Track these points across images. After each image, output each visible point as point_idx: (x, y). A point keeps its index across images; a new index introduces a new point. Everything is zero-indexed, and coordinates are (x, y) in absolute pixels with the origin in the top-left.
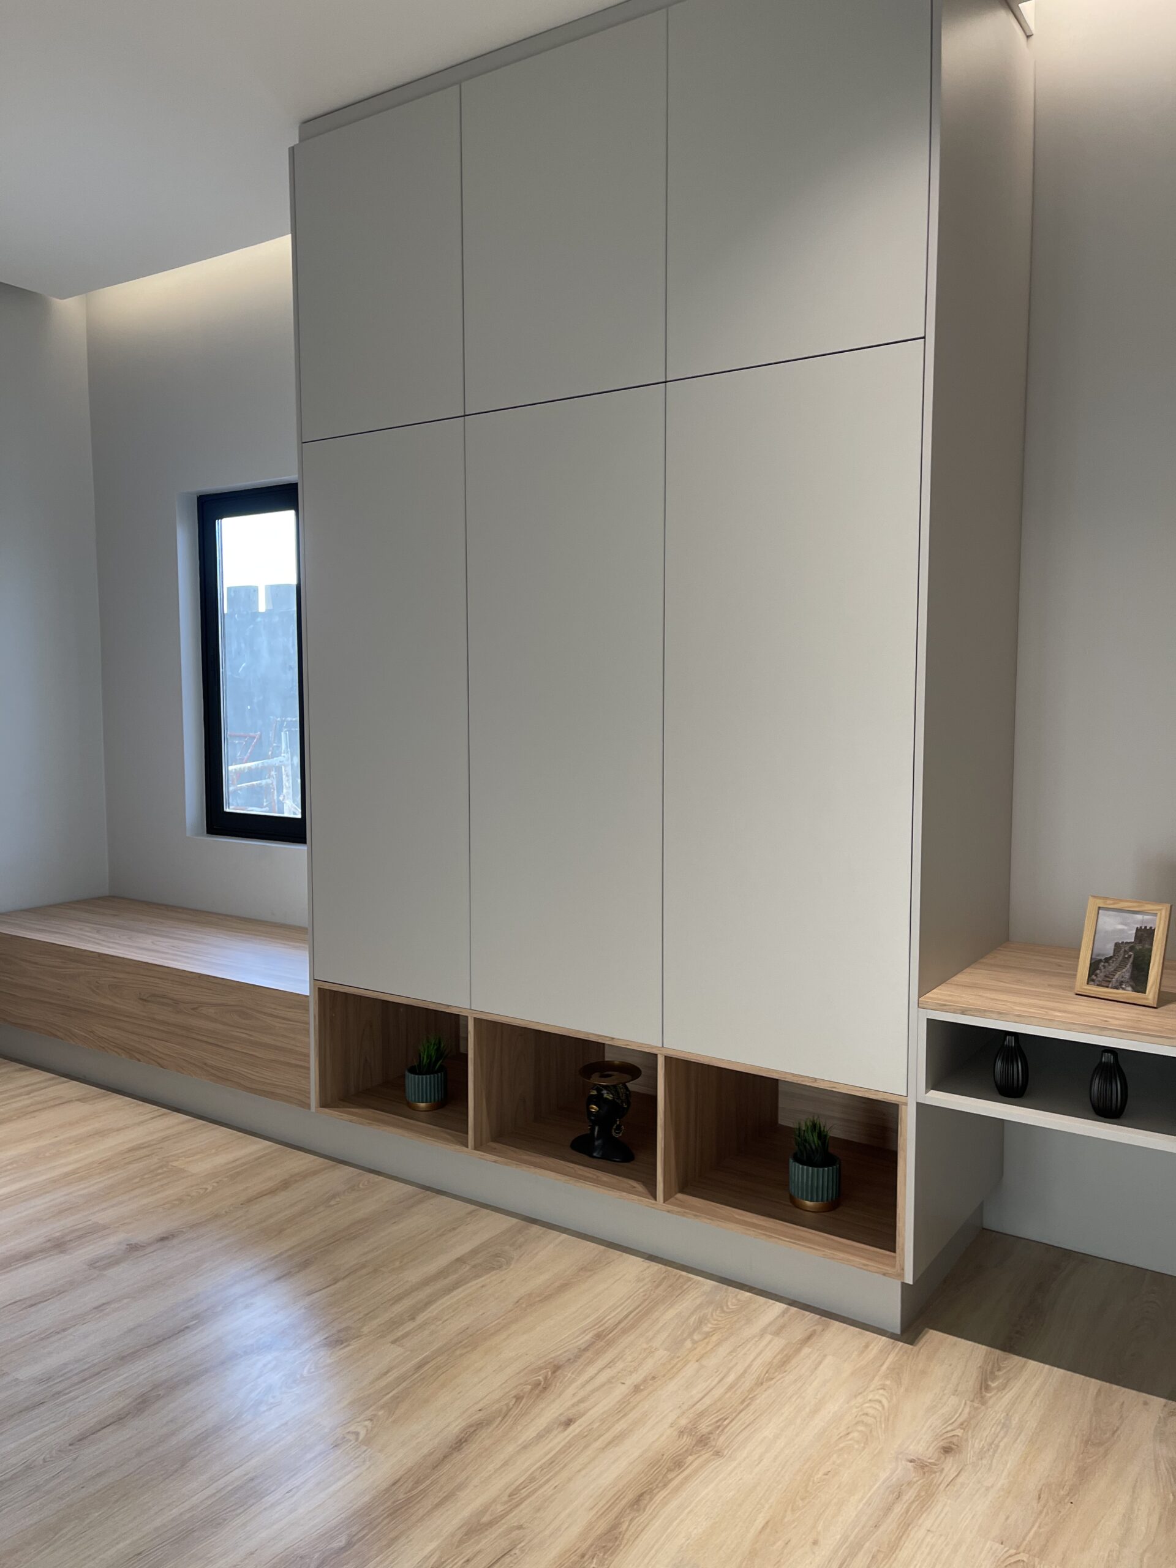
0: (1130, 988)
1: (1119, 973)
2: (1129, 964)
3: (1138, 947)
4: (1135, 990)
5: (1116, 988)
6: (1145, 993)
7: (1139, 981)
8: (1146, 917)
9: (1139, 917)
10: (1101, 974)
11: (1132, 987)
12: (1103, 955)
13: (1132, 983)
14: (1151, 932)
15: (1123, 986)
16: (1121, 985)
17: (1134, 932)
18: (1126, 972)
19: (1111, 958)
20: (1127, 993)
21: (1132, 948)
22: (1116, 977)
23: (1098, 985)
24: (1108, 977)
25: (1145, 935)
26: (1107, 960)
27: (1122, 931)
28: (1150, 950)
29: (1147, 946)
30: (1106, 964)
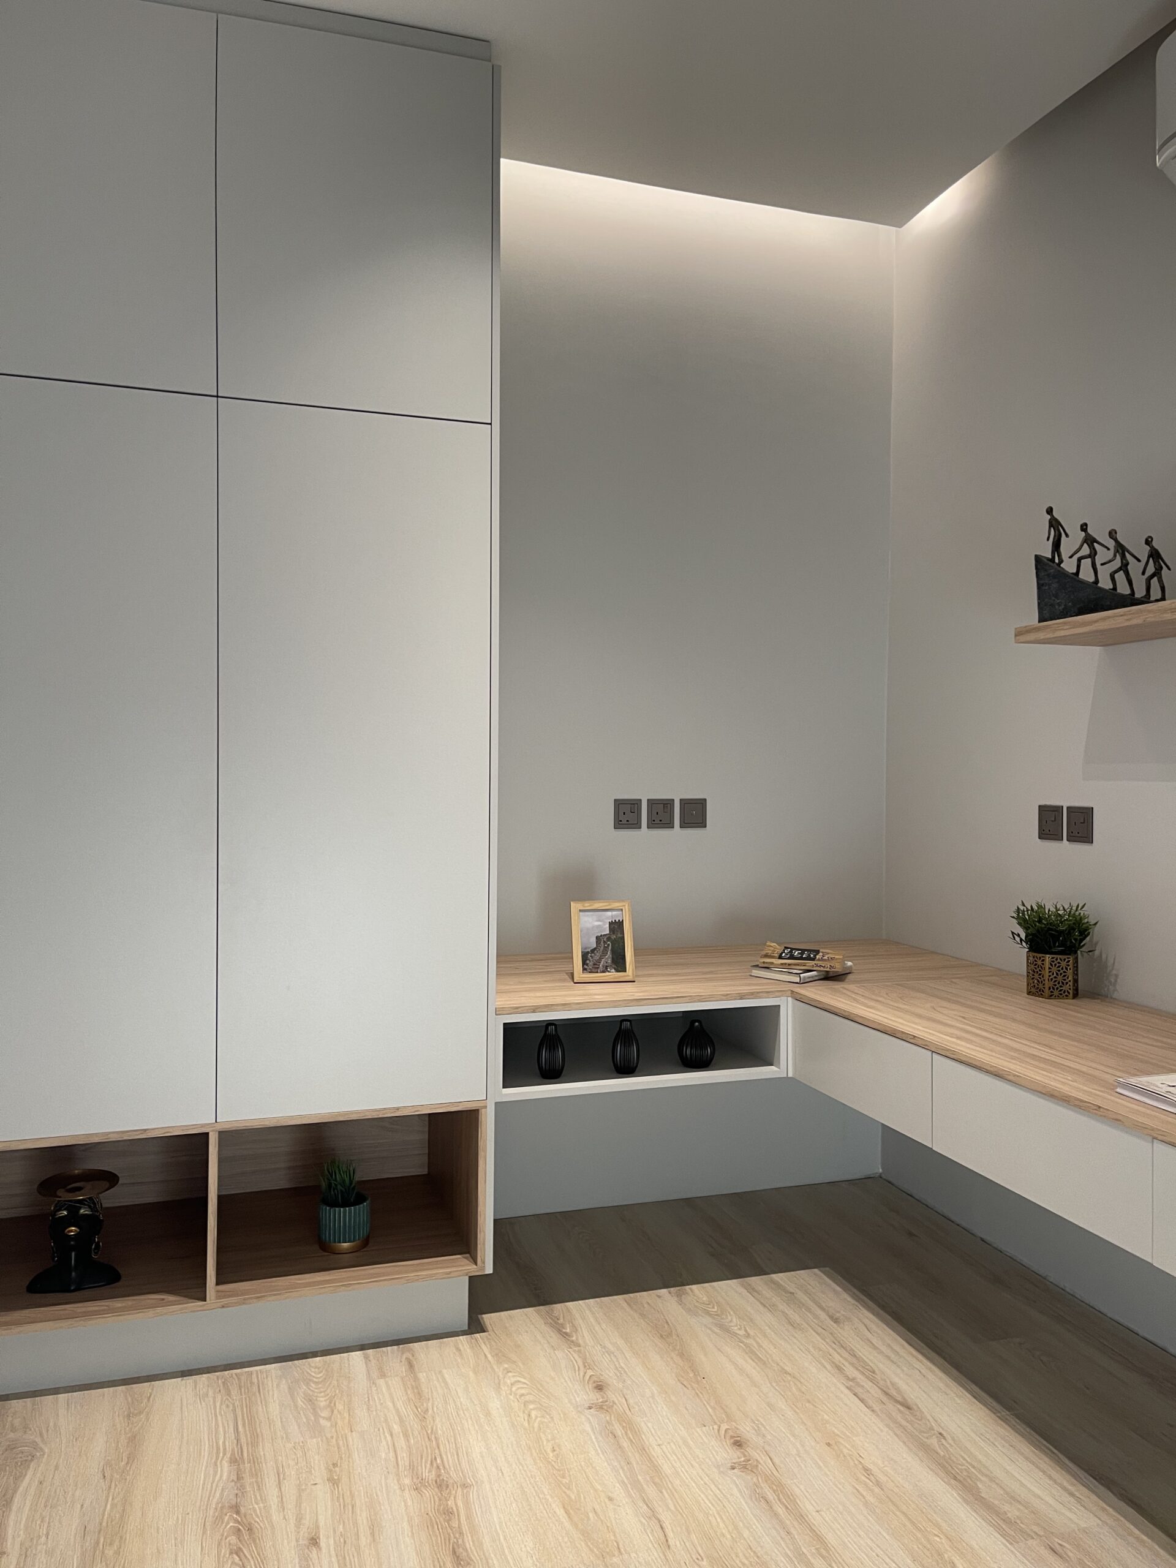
0: (613, 970)
1: (603, 960)
2: (609, 952)
3: (613, 937)
4: (617, 971)
5: (603, 972)
6: (626, 971)
7: (619, 963)
8: (614, 913)
9: (609, 913)
10: (590, 963)
11: (615, 969)
12: (589, 948)
13: (614, 966)
14: (620, 924)
15: (609, 970)
16: (606, 969)
17: (608, 925)
18: (608, 958)
19: (595, 949)
20: (612, 974)
21: (609, 939)
22: (602, 963)
23: (590, 972)
24: (596, 965)
25: (617, 927)
26: (593, 951)
27: (598, 927)
28: (623, 938)
29: (619, 935)
30: (593, 955)
